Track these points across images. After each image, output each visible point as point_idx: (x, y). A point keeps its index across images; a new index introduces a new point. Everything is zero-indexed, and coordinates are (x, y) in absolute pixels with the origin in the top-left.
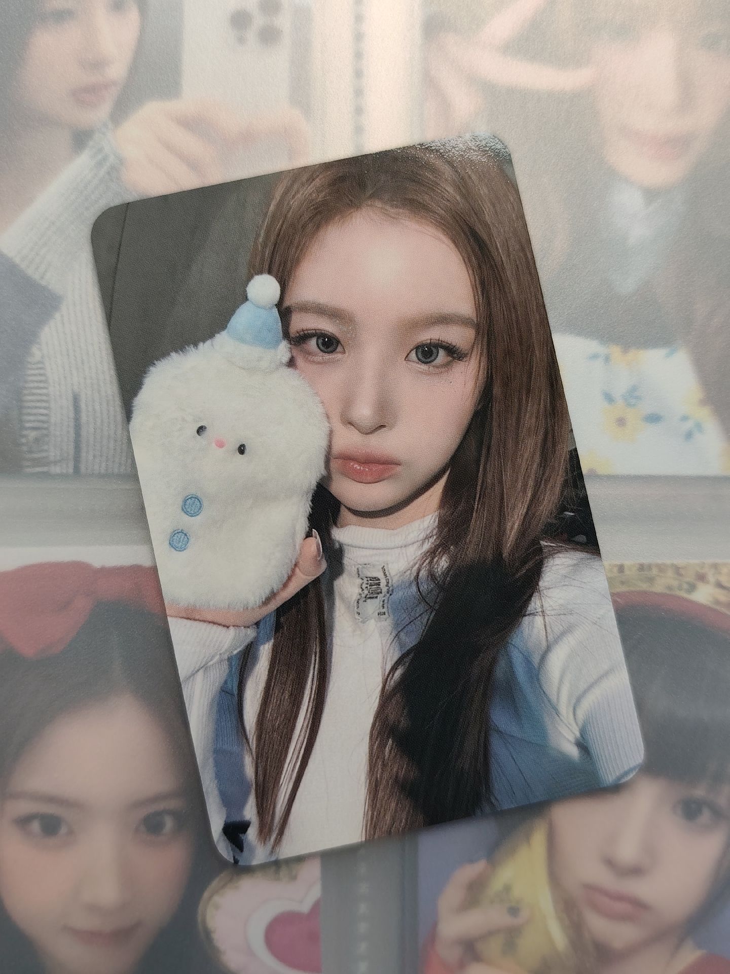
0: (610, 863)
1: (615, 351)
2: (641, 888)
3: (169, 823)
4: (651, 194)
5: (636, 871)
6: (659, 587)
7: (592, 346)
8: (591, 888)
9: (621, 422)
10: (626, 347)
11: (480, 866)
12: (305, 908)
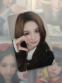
0: (52, 70)
1: (53, 26)
2: (55, 72)
3: (14, 66)
4: (56, 13)
5: (54, 70)
6: (57, 46)
7: (51, 25)
8: (50, 72)
9: (53, 32)
10: (54, 26)
11: (41, 70)
12: (26, 73)
